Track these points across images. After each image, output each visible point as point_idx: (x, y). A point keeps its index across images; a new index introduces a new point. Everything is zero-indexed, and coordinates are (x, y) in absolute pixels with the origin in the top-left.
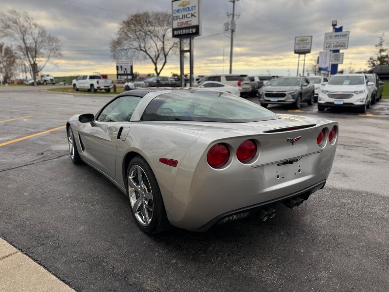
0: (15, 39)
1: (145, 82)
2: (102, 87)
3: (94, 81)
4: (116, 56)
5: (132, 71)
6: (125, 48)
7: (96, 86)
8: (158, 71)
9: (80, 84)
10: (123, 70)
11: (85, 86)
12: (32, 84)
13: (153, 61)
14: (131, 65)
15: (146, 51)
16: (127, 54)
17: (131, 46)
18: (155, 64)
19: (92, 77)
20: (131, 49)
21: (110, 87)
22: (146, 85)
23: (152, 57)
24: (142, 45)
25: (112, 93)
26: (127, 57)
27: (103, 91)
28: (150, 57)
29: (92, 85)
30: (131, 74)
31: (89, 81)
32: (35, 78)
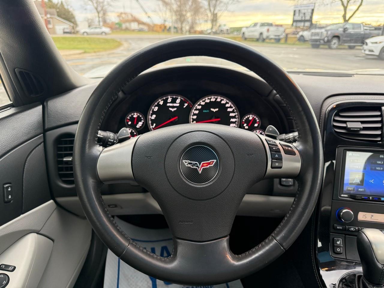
2: (272, 37)
3: (264, 29)
5: (311, 17)
7: (265, 35)
8: (347, 18)
9: (249, 32)
10: (301, 15)
11: (253, 35)
13: (343, 4)
14: (313, 8)
18: (345, 8)
19: (263, 25)
21: (282, 37)
22: (327, 33)
25: (283, 44)
29: (261, 34)
30: (310, 20)
31: (259, 29)
32: (212, 28)
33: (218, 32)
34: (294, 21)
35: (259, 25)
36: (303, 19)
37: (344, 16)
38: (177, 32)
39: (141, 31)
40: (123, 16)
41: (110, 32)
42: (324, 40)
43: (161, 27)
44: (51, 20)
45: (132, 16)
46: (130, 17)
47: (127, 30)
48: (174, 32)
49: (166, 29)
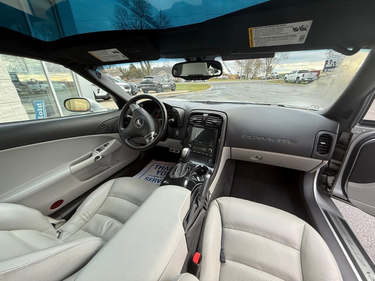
2: (306, 79)
7: (301, 78)
9: (289, 77)
10: (332, 63)
11: (292, 79)
19: (300, 72)
27: (306, 82)
29: (298, 78)
32: (267, 75)
34: (325, 68)
36: (334, 66)
43: (235, 76)
48: (242, 79)
49: (238, 77)
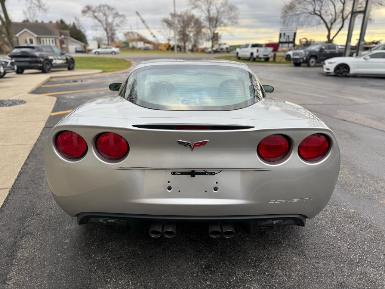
0: (202, 11)
1: (305, 51)
2: (261, 56)
3: (254, 50)
4: (286, 23)
5: (294, 39)
6: (298, 13)
7: (255, 55)
8: (331, 38)
9: (242, 52)
10: (286, 37)
11: (245, 55)
12: (210, 52)
13: (327, 26)
14: (295, 31)
15: (320, 16)
16: (299, 19)
17: (305, 11)
18: (329, 30)
19: (254, 46)
20: (304, 14)
21: (269, 56)
22: (306, 53)
23: (327, 21)
24: (318, 8)
25: (271, 62)
26: (298, 23)
27: (263, 60)
28: (325, 22)
29: (252, 54)
30: (293, 42)
31: (250, 50)
32: (213, 46)
33: (219, 50)
34: (280, 43)
35: (250, 46)
36: (288, 40)
37: (329, 36)
38: (180, 50)
39: (146, 49)
40: (130, 35)
41: (119, 51)
42: (303, 59)
43: (165, 46)
44: (65, 40)
45: (138, 35)
46: (136, 37)
47: (134, 49)
48: (178, 51)
49: (170, 48)
